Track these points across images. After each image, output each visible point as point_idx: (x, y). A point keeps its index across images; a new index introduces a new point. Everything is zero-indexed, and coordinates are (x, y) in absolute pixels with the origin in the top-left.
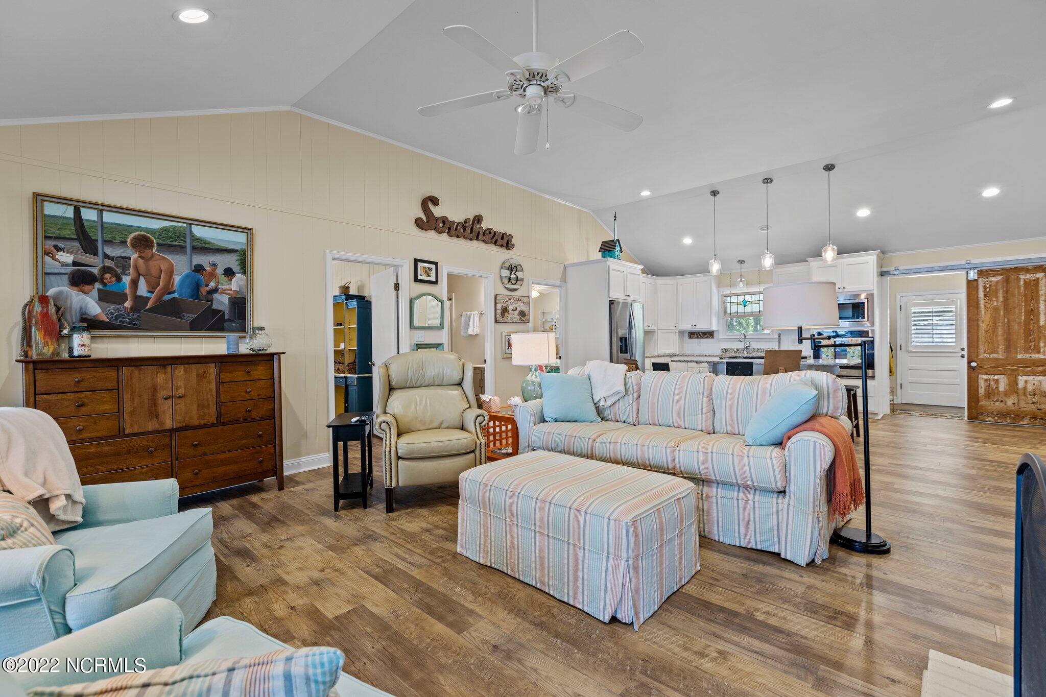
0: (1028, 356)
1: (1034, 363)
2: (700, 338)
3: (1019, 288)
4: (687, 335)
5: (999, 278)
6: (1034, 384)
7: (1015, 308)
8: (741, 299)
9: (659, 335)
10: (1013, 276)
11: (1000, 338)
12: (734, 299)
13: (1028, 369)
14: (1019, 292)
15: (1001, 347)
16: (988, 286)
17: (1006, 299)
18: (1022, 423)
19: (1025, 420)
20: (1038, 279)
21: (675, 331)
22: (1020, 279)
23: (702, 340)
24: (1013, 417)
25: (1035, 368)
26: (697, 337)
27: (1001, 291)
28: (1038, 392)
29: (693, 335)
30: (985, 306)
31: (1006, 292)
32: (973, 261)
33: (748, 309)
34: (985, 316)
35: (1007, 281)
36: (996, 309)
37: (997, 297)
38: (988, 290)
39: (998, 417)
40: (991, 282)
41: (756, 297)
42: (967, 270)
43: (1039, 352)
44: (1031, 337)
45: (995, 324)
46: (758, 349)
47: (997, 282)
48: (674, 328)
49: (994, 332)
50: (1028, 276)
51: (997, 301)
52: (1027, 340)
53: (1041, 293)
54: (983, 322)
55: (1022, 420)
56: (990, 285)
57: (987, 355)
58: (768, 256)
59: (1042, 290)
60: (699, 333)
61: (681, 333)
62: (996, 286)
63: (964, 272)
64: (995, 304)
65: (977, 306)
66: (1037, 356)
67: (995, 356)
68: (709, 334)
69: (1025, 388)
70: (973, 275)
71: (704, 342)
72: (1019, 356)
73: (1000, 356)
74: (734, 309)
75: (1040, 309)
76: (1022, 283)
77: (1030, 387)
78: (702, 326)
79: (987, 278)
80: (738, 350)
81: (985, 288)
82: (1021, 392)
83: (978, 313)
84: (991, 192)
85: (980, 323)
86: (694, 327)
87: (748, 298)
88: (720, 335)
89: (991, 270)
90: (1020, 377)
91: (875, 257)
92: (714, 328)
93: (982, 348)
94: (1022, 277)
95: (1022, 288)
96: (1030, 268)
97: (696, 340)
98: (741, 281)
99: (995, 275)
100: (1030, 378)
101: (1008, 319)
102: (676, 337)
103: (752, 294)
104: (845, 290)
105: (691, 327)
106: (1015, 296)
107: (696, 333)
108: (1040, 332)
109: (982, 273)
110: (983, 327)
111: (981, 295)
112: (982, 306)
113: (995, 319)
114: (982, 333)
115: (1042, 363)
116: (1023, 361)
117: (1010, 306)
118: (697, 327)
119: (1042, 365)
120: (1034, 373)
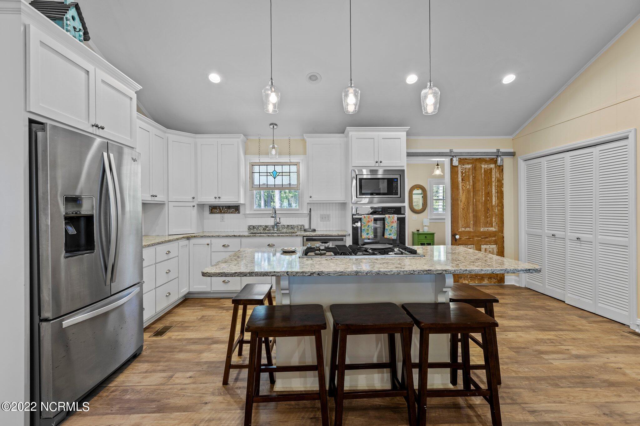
0: (486, 229)
1: (490, 235)
2: (224, 213)
3: (481, 175)
4: (207, 210)
5: (470, 166)
6: (490, 251)
7: (479, 191)
8: (271, 169)
9: (171, 210)
10: (478, 165)
11: (471, 215)
12: (263, 169)
13: (487, 239)
14: (481, 178)
15: (471, 222)
16: (464, 172)
17: (474, 183)
18: (484, 283)
19: (485, 280)
20: (491, 169)
21: (194, 204)
22: (482, 168)
23: (226, 216)
24: (479, 279)
25: (491, 238)
26: (221, 212)
27: (471, 176)
29: (214, 209)
30: (462, 188)
31: (474, 178)
32: (455, 151)
33: (278, 181)
34: (462, 197)
35: (474, 168)
36: (468, 191)
37: (469, 182)
38: (464, 175)
39: (470, 279)
40: (466, 168)
41: (286, 169)
42: (452, 157)
43: (492, 226)
44: (488, 214)
45: (468, 203)
46: (288, 226)
47: (469, 169)
48: (192, 200)
49: (467, 209)
50: (486, 166)
51: (469, 184)
52: (486, 217)
53: (493, 179)
54: (461, 201)
55: (484, 280)
56: (465, 171)
57: (463, 229)
58: (351, 90)
59: (493, 178)
60: (223, 207)
61: (201, 206)
62: (468, 172)
63: (449, 159)
64: (468, 187)
65: (458, 188)
66: (491, 229)
67: (468, 229)
68: (235, 209)
70: (456, 162)
71: (229, 217)
72: (482, 230)
73: (471, 230)
74: (263, 180)
75: (493, 193)
76: (483, 171)
78: (227, 199)
79: (463, 165)
80: (267, 227)
81: (462, 173)
83: (458, 194)
84: (509, 79)
85: (459, 202)
86: (217, 200)
87: (278, 169)
88: (245, 210)
89: (466, 159)
90: (482, 246)
91: (405, 134)
92: (242, 202)
93: (461, 223)
94: (483, 166)
95: (483, 175)
96: (488, 159)
97: (219, 216)
98: (274, 147)
99: (468, 164)
100: (488, 247)
101: (476, 199)
102: (194, 211)
103: (282, 164)
104: (381, 164)
105: (214, 200)
106: (479, 181)
107: (219, 207)
108: (492, 210)
109: (462, 161)
110: (461, 205)
111: (460, 179)
112: (460, 188)
113: (468, 199)
114: (460, 210)
115: (494, 234)
116: (484, 233)
117: (477, 189)
118: (221, 200)
119: (494, 236)
120: (490, 243)
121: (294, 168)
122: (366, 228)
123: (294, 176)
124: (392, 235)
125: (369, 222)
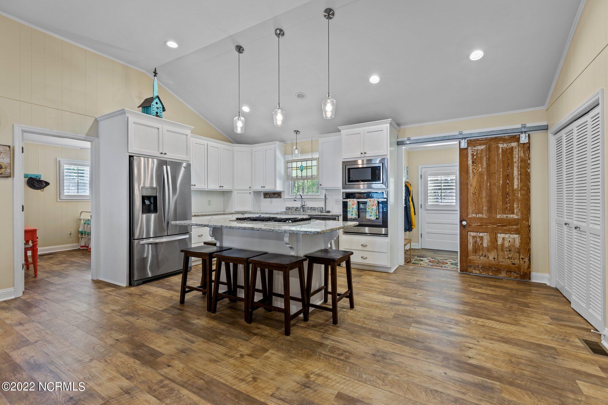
0: (505, 216)
1: (509, 223)
2: (272, 198)
3: (498, 155)
4: (262, 195)
5: (483, 147)
6: (509, 241)
7: (495, 173)
8: (299, 164)
9: (235, 196)
10: (494, 145)
11: (484, 200)
12: (294, 164)
13: (505, 228)
14: (498, 159)
15: (484, 208)
16: (475, 154)
17: (488, 165)
18: (500, 276)
19: (502, 273)
20: (512, 148)
21: (250, 191)
22: (499, 147)
23: (274, 200)
24: (494, 271)
25: (511, 227)
26: (270, 197)
27: (485, 158)
28: (513, 249)
29: (266, 195)
30: (473, 171)
31: (489, 159)
32: (464, 132)
33: (304, 173)
34: (473, 181)
35: (489, 149)
36: (481, 174)
37: (482, 164)
38: (475, 157)
39: (482, 270)
40: (477, 150)
41: (309, 163)
42: (460, 140)
43: (513, 213)
44: (507, 200)
45: (480, 187)
46: (311, 208)
47: (482, 150)
48: (249, 189)
49: (479, 194)
50: (505, 145)
51: (482, 167)
52: (504, 202)
53: (515, 160)
54: (471, 185)
55: (501, 273)
56: (477, 153)
57: (474, 215)
58: (279, 112)
59: (515, 158)
60: (271, 193)
61: (257, 193)
62: (481, 154)
63: (457, 142)
64: (480, 170)
65: (467, 172)
66: (512, 216)
67: (480, 215)
68: (277, 195)
69: (503, 245)
70: (464, 145)
72: (498, 216)
73: (484, 216)
74: (294, 173)
75: (514, 175)
76: (500, 151)
77: (507, 244)
78: (269, 188)
79: (475, 147)
81: (473, 155)
82: (500, 248)
83: (468, 178)
84: (477, 55)
85: (469, 187)
86: (263, 188)
87: (304, 164)
88: (285, 196)
89: (477, 140)
90: (499, 235)
91: (388, 125)
92: (279, 189)
93: (471, 208)
94: (501, 146)
95: (501, 156)
96: (506, 137)
97: (269, 200)
98: (297, 148)
99: (481, 145)
100: (507, 236)
101: (490, 183)
102: (252, 196)
103: (306, 160)
104: (366, 155)
105: (261, 189)
106: (495, 162)
107: (269, 193)
108: (514, 195)
109: (472, 143)
110: (471, 190)
111: (470, 162)
112: (471, 171)
113: (480, 183)
114: (470, 195)
115: (515, 222)
116: (501, 220)
117: (492, 171)
118: (265, 188)
119: (516, 225)
120: (509, 232)
121: (315, 163)
122: (351, 210)
123: (315, 169)
124: (373, 216)
125: (353, 204)
